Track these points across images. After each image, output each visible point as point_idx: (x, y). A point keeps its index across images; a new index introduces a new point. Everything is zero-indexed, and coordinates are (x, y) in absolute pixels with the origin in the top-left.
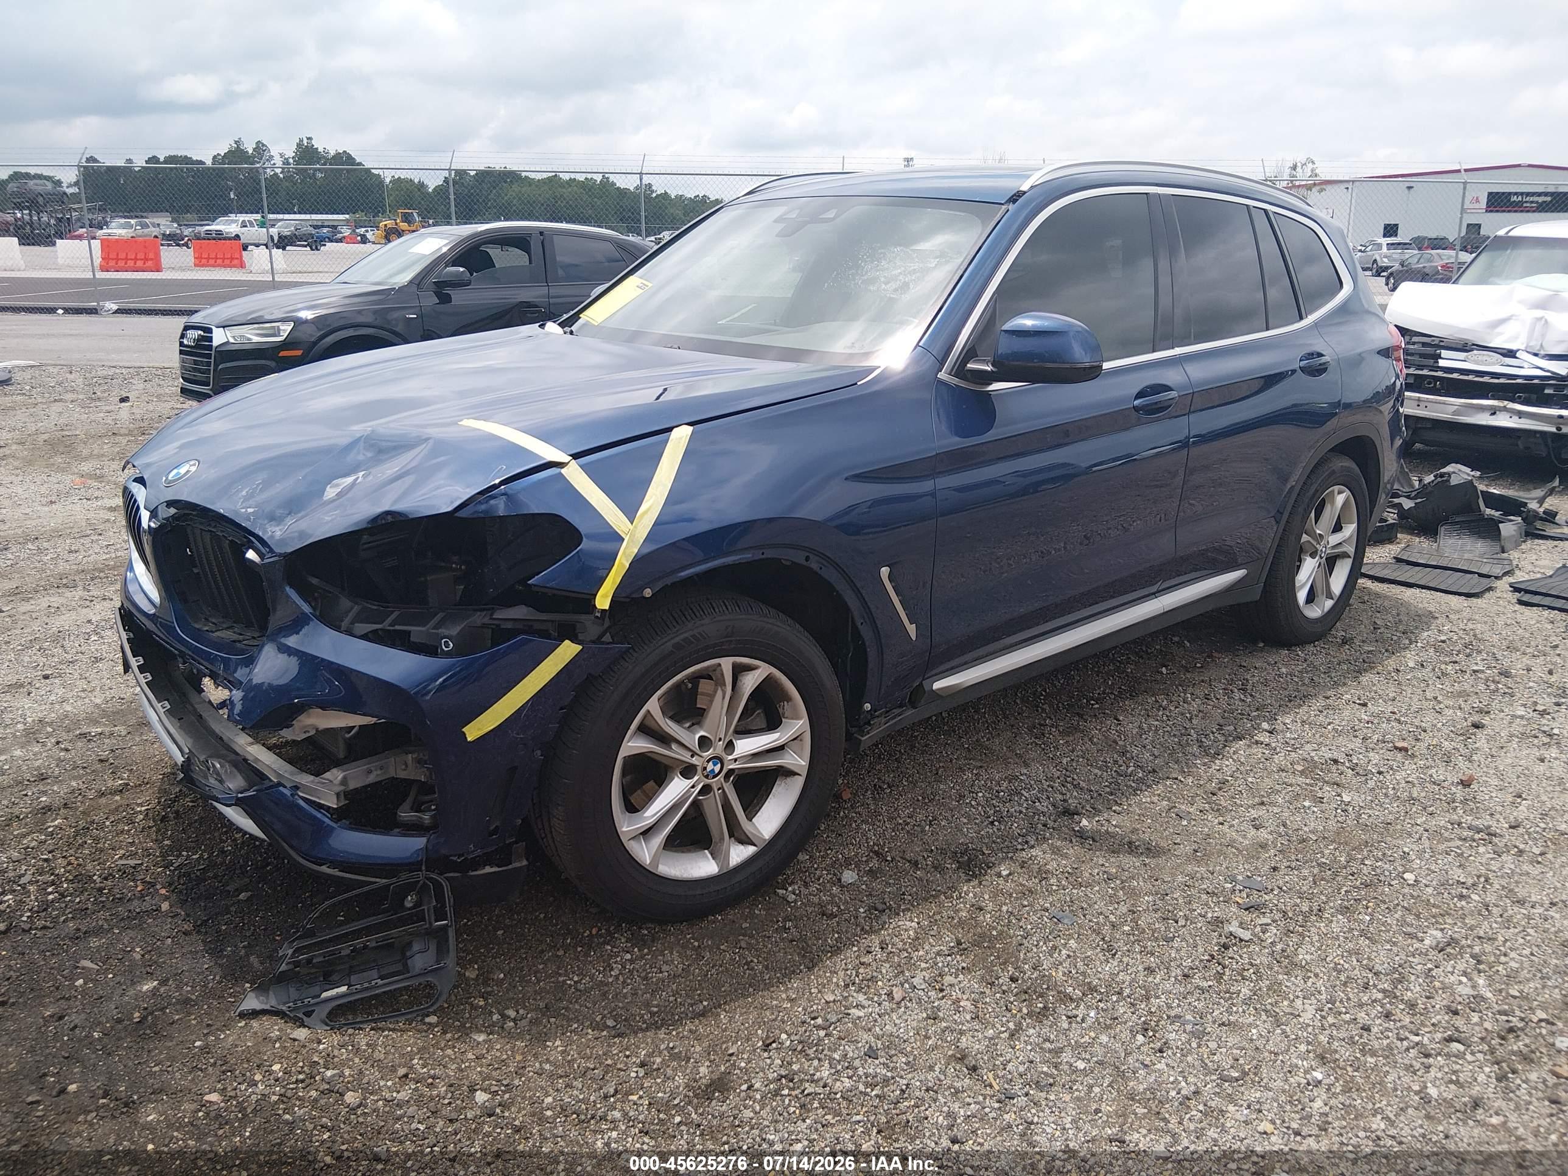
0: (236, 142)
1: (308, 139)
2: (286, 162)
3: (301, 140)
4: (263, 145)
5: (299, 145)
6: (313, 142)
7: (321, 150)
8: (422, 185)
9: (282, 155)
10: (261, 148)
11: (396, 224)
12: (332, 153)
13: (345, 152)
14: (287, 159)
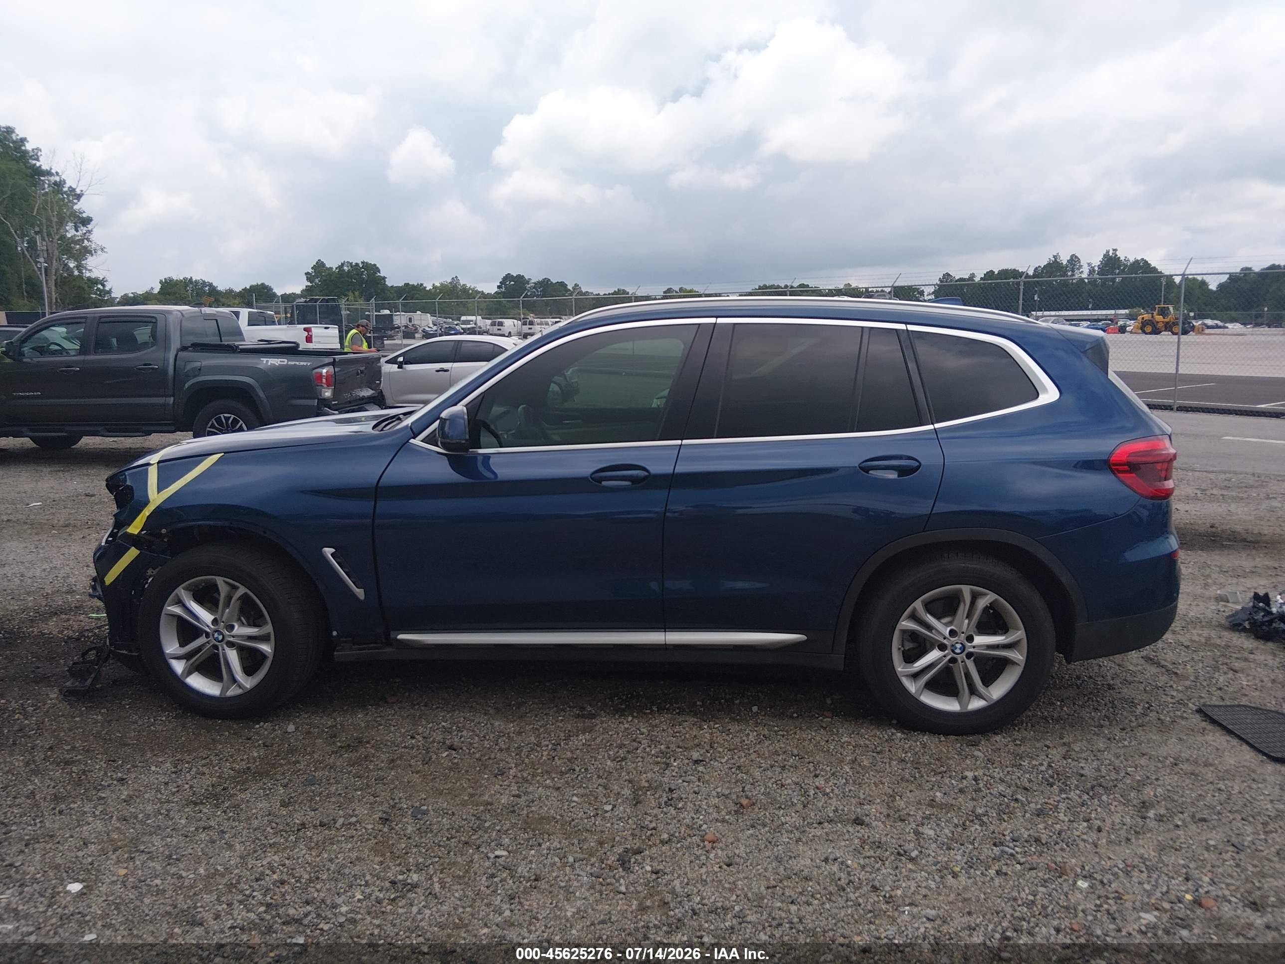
0: (1054, 256)
1: (1114, 250)
2: (1092, 271)
3: (1108, 252)
4: (1076, 257)
5: (1106, 256)
6: (1117, 253)
7: (1122, 258)
8: (1204, 284)
9: (1089, 264)
10: (1074, 260)
11: (1153, 317)
12: (1132, 260)
13: (1143, 259)
14: (1093, 268)
